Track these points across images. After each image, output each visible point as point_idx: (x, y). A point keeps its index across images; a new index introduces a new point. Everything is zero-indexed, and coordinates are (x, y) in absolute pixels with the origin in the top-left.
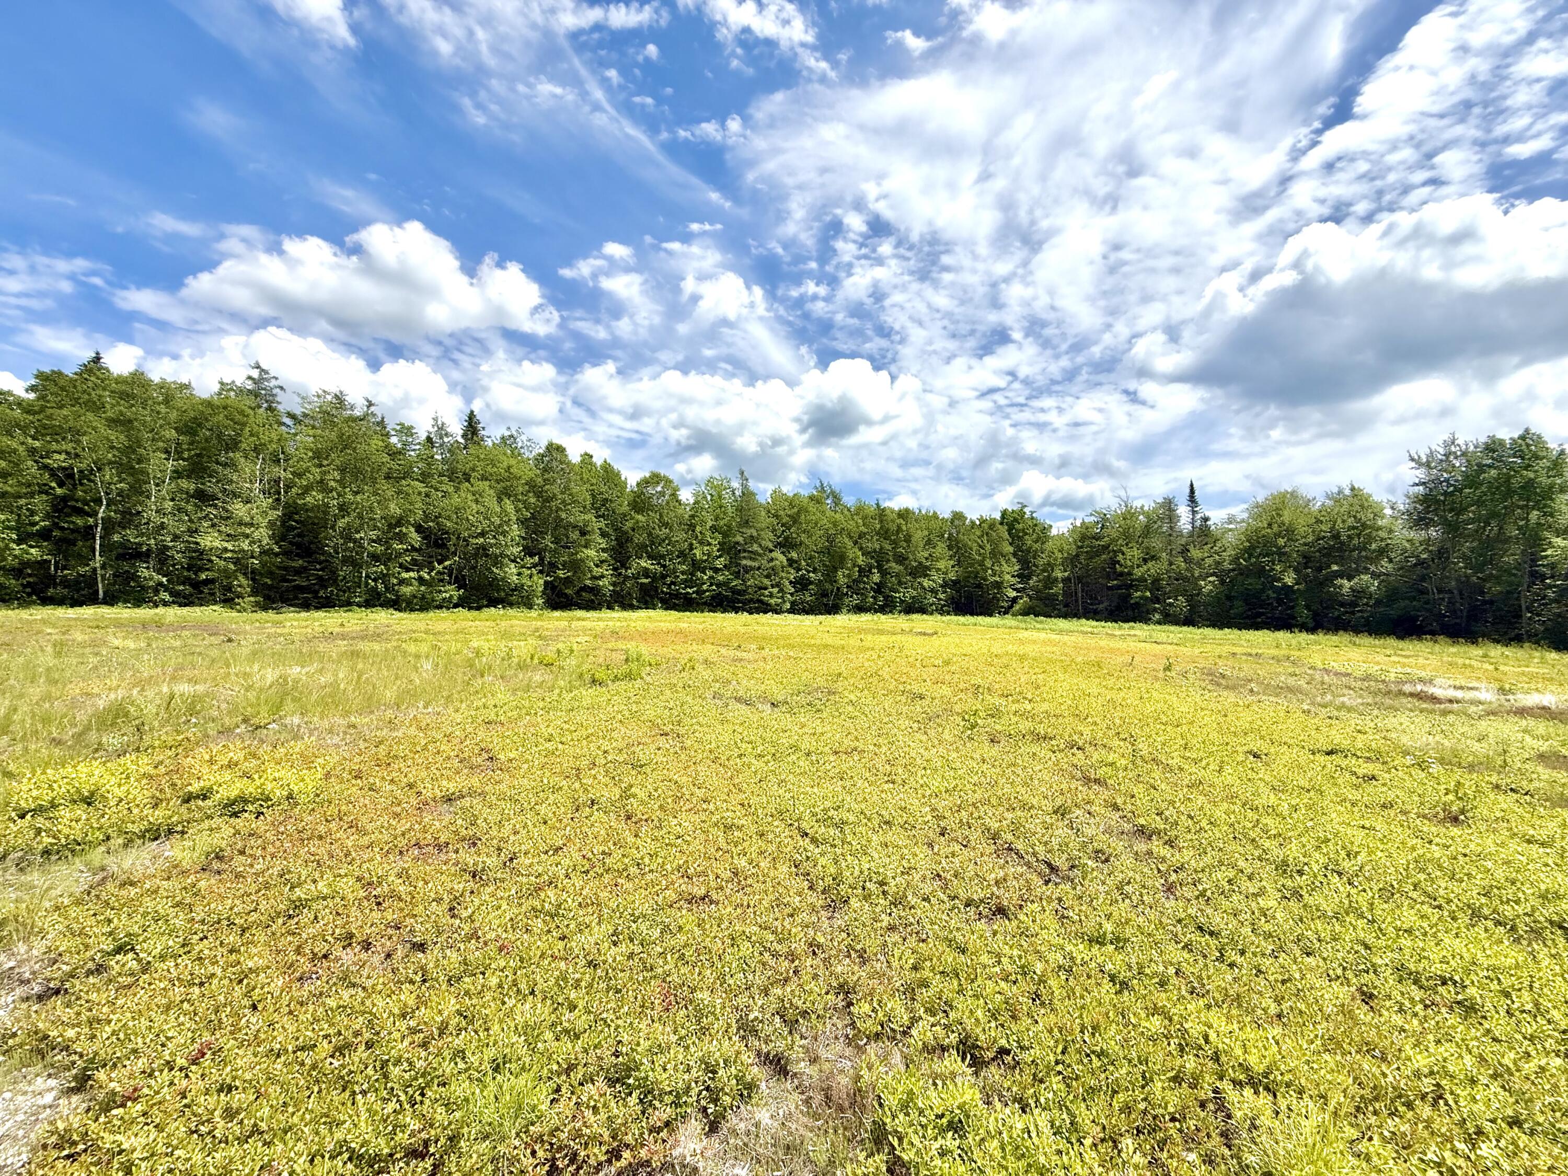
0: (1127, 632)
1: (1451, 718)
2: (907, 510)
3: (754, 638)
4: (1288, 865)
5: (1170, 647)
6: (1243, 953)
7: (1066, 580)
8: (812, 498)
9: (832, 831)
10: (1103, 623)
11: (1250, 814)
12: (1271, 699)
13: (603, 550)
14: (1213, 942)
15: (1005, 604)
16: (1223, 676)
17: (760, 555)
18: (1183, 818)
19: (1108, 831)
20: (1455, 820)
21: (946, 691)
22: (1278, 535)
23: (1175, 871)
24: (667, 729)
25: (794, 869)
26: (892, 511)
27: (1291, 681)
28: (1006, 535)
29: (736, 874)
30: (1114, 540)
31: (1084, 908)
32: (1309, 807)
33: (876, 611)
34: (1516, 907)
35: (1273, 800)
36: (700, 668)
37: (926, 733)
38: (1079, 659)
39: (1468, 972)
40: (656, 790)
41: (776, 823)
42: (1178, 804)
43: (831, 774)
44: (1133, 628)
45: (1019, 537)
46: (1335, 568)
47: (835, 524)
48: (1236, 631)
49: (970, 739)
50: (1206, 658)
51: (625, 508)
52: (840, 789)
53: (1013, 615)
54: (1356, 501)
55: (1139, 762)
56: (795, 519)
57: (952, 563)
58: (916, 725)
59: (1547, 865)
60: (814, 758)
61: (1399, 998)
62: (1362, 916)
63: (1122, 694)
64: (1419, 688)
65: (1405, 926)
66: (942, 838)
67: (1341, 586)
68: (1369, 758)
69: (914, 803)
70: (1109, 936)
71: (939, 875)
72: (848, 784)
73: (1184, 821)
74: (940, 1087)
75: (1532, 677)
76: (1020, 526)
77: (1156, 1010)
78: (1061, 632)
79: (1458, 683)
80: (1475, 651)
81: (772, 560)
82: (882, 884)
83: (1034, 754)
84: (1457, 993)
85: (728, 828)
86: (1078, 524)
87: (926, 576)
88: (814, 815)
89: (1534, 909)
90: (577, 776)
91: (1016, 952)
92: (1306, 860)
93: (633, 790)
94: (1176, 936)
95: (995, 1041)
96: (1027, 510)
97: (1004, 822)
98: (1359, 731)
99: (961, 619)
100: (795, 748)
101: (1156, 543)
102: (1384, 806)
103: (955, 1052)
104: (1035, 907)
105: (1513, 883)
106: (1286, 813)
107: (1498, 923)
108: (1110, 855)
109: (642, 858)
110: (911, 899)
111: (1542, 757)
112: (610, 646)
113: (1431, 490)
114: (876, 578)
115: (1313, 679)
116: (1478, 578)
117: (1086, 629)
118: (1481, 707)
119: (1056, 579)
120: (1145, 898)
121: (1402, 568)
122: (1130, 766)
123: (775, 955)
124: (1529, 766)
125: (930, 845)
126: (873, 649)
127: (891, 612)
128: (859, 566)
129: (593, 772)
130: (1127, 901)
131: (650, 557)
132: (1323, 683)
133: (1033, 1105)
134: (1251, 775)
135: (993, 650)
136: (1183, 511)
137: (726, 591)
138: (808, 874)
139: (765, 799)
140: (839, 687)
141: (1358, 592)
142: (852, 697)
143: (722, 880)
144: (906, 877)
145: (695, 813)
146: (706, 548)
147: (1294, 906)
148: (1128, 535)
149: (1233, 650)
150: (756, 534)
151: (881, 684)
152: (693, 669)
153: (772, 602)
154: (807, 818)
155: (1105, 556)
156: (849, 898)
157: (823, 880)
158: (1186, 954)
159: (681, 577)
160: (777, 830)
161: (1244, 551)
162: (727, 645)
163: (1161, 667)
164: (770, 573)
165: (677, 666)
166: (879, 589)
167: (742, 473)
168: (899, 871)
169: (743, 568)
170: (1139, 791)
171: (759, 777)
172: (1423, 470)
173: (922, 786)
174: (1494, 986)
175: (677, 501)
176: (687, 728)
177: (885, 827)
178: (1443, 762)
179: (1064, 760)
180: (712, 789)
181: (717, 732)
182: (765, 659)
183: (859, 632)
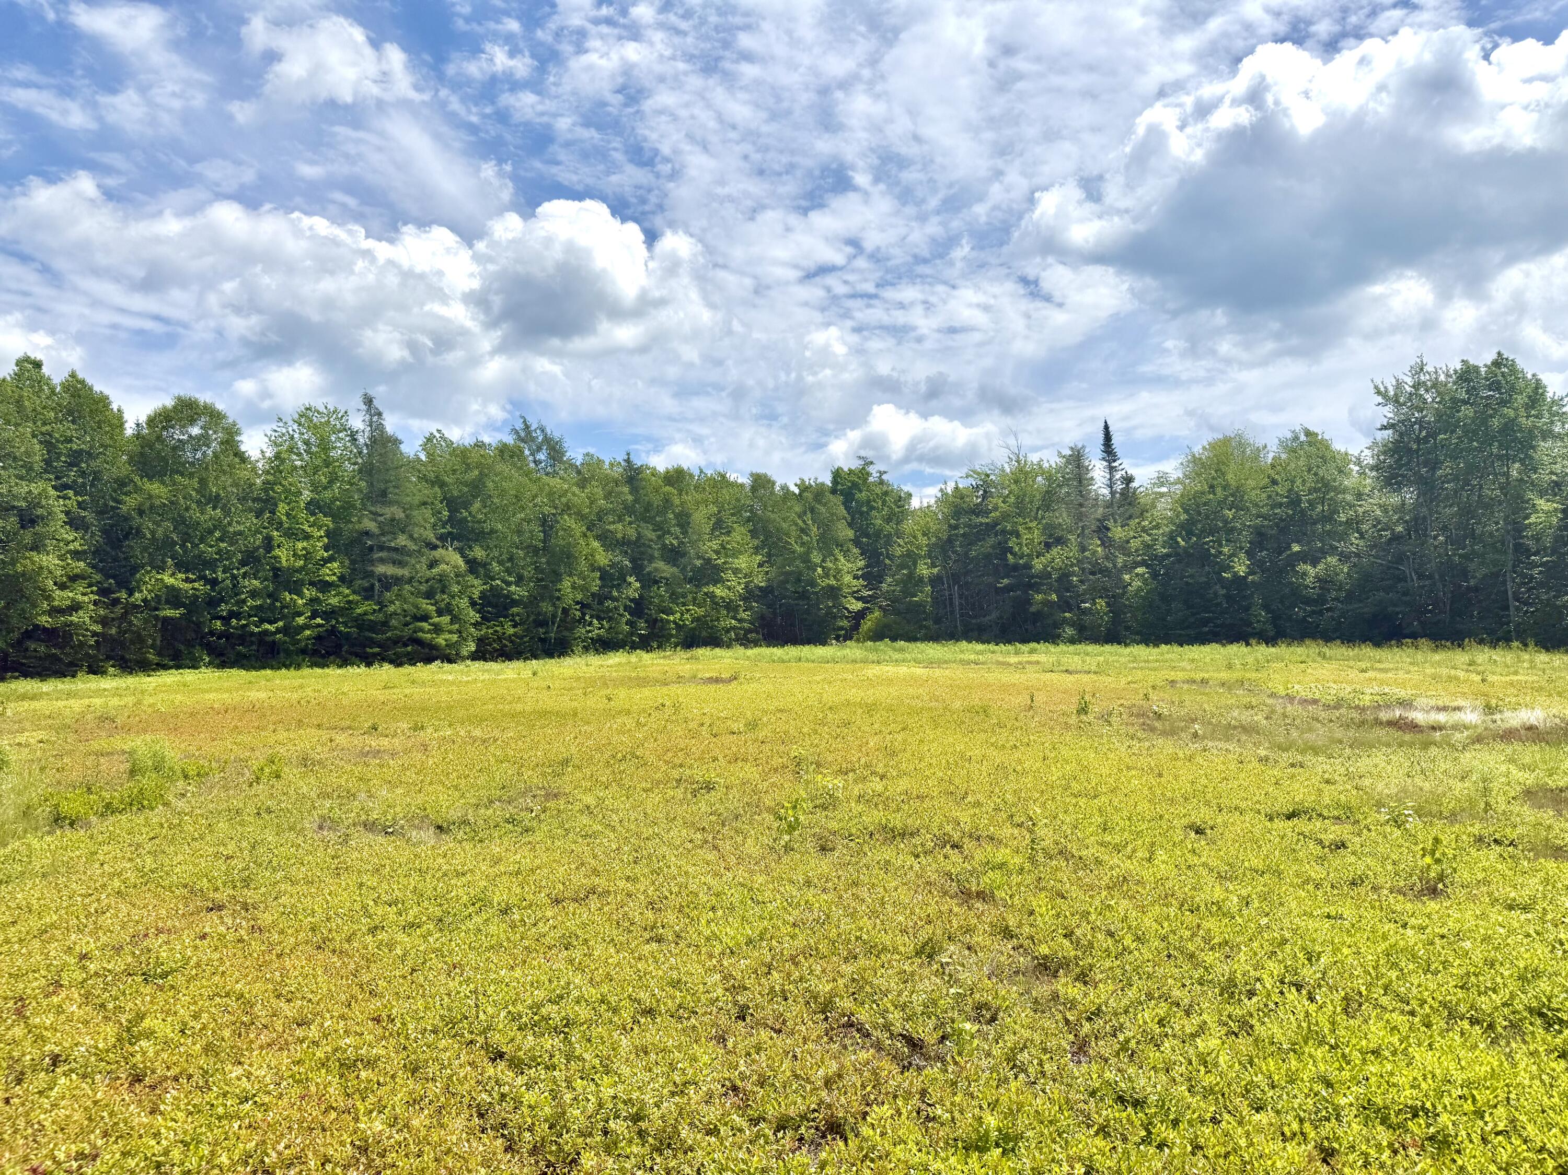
0: (1025, 658)
1: (1433, 751)
2: (680, 471)
3: (406, 710)
4: (1235, 986)
5: (1085, 678)
6: (1175, 1123)
7: (935, 581)
8: (503, 450)
9: (549, 1042)
10: (992, 647)
11: (1189, 918)
12: (1221, 745)
13: (76, 555)
14: (1138, 1118)
15: (845, 623)
16: (1159, 716)
17: (410, 554)
18: (1101, 936)
19: (996, 972)
20: (1433, 892)
21: (750, 772)
22: (1222, 503)
23: (1089, 1019)
24: (222, 896)
25: (477, 1121)
26: (656, 473)
27: (1246, 717)
28: (842, 511)
29: (364, 1150)
30: (1006, 516)
31: (957, 1099)
32: (1263, 897)
33: (634, 647)
34: (1494, 996)
35: (1218, 893)
36: (291, 773)
37: (715, 847)
38: (957, 704)
39: (1440, 1095)
40: (196, 1016)
41: (443, 1043)
42: (1093, 917)
43: (548, 940)
44: (1031, 652)
45: (862, 513)
46: (1296, 548)
47: (553, 497)
48: (1176, 648)
49: (788, 848)
50: (1136, 691)
51: (121, 466)
52: (561, 965)
53: (858, 640)
54: (1313, 450)
55: (1040, 857)
56: (477, 488)
57: (758, 558)
58: (700, 836)
59: (1528, 936)
60: (516, 917)
61: (1364, 1147)
62: (1322, 1042)
63: (1017, 755)
64: (1398, 713)
65: (1372, 1046)
66: (741, 1024)
67: (1305, 574)
68: (1338, 818)
69: (694, 970)
70: (993, 1136)
71: (735, 1088)
72: (577, 954)
73: (1101, 941)
75: (1521, 688)
76: (862, 496)
78: (931, 663)
79: (1440, 703)
80: (1461, 657)
81: (432, 564)
82: (637, 1118)
83: (888, 862)
84: (1428, 1126)
85: (347, 1066)
86: (949, 491)
87: (716, 581)
88: (514, 1017)
89: (1513, 996)
90: (19, 1013)
92: (1258, 974)
93: (147, 1023)
94: (1088, 1117)
96: (873, 470)
97: (841, 981)
98: (1328, 782)
99: (777, 652)
100: (481, 902)
101: (1062, 517)
102: (1353, 883)
104: (886, 1111)
105: (1492, 965)
106: (1234, 910)
107: (1473, 1022)
108: (998, 1009)
109: (166, 1153)
110: (686, 1135)
111: (1529, 794)
112: (95, 745)
113: (1401, 435)
114: (633, 587)
115: (1273, 712)
116: (1461, 556)
118: (1466, 733)
119: (921, 579)
120: (1047, 1066)
121: (1375, 546)
122: (1027, 866)
124: (1515, 808)
125: (721, 1040)
126: (628, 713)
127: (660, 646)
128: (601, 571)
129: (55, 1000)
130: (1022, 1076)
131: (181, 566)
132: (1285, 716)
134: (1192, 860)
135: (827, 699)
136: (1098, 472)
137: (345, 624)
138: (504, 1126)
139: (420, 1003)
140: (565, 783)
141: (1324, 582)
142: (590, 800)
143: (336, 1164)
144: (677, 1099)
145: (281, 1049)
146: (300, 545)
147: (1244, 1044)
148: (1021, 507)
149: (1172, 675)
150: (402, 515)
151: (641, 772)
152: (278, 777)
153: (441, 640)
154: (501, 1026)
155: (991, 541)
156: (578, 1154)
157: (530, 1129)
158: (1100, 1142)
159: (250, 602)
160: (445, 1056)
161: (1182, 526)
162: (350, 728)
163: (1074, 708)
164: (432, 587)
165: (243, 775)
166: (638, 608)
167: (369, 401)
168: (665, 1091)
169: (380, 580)
170: (1040, 902)
171: (410, 963)
172: (1390, 407)
173: (708, 939)
174: (1468, 1106)
175: (236, 455)
176: (263, 890)
177: (643, 1020)
178: (1419, 812)
179: (931, 867)
180: (315, 1000)
181: (326, 891)
182: (425, 747)
183: (605, 685)
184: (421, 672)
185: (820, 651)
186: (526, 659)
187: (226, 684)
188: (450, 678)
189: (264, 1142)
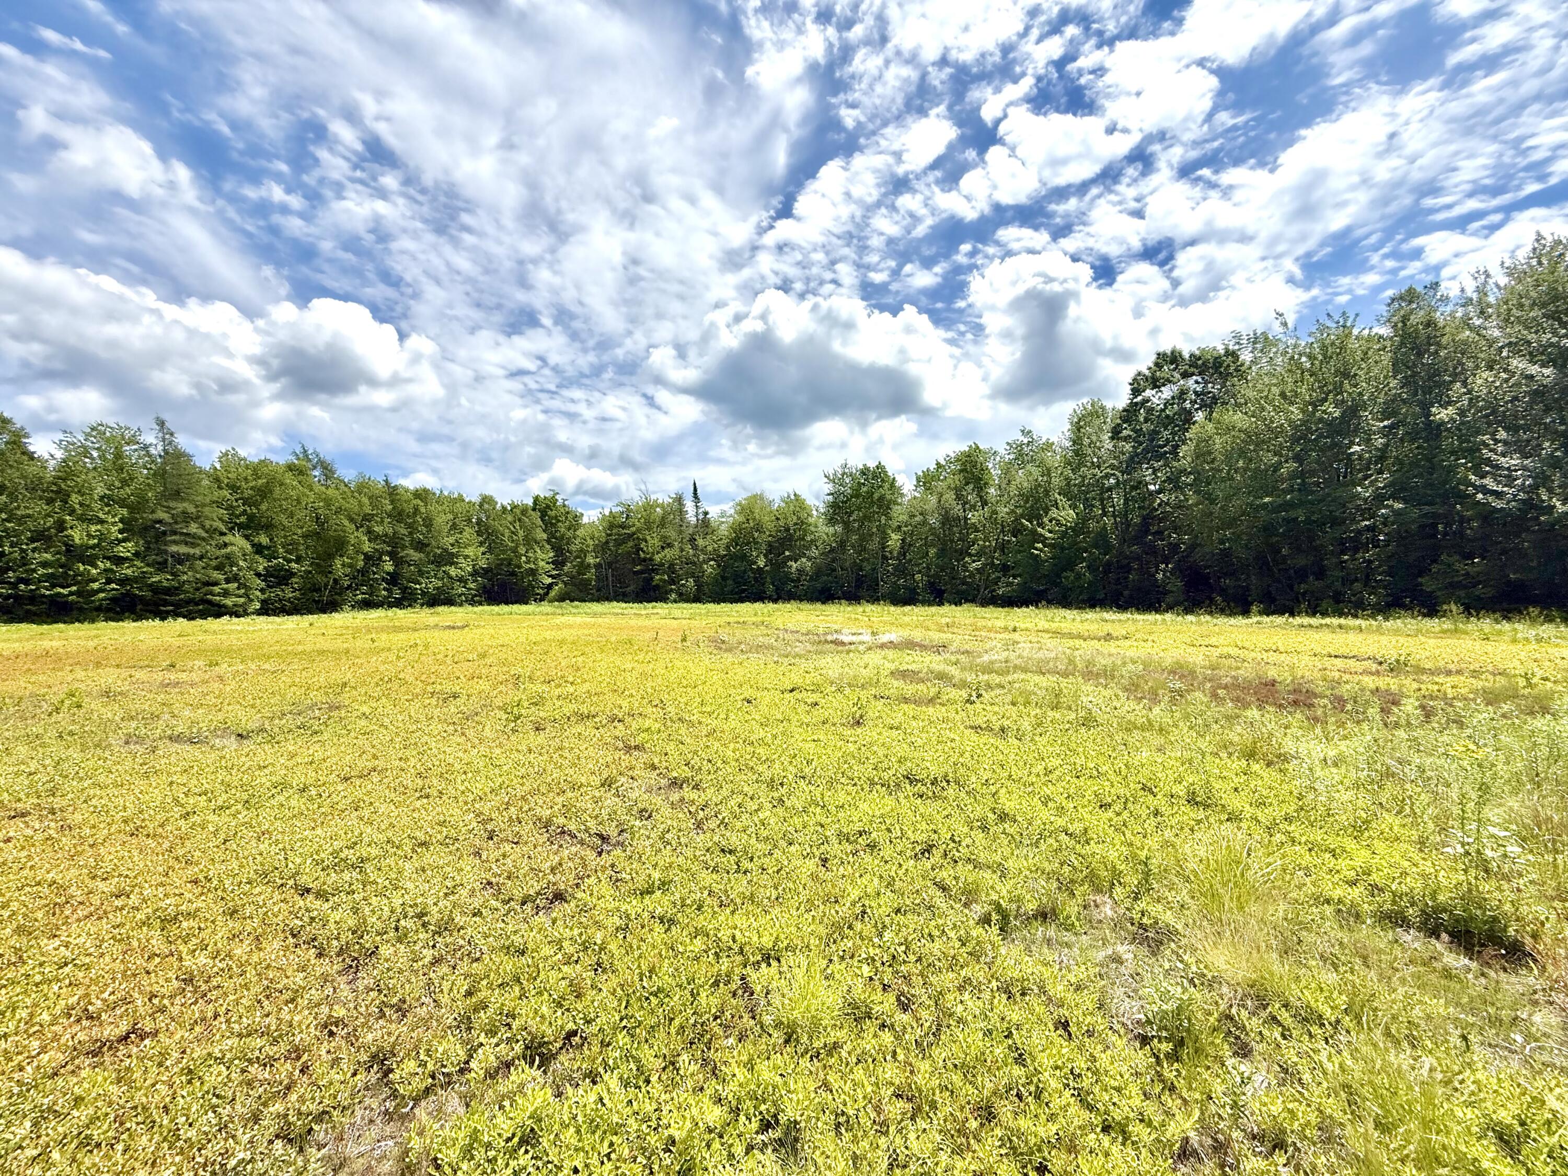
0: (651, 611)
1: (851, 655)
2: (426, 491)
3: (200, 652)
4: (774, 781)
5: (684, 622)
6: (751, 859)
7: (598, 566)
8: (290, 468)
9: (346, 876)
10: (631, 605)
11: (750, 749)
12: (755, 655)
14: (732, 858)
15: (541, 591)
16: (723, 642)
17: (203, 539)
18: (705, 763)
19: (649, 791)
20: (859, 724)
21: (484, 685)
22: (752, 529)
23: (702, 809)
24: (25, 805)
25: (291, 940)
26: (407, 491)
27: (766, 641)
28: (539, 522)
29: (188, 981)
30: (639, 530)
31: (634, 866)
32: (783, 734)
33: (391, 606)
34: (889, 772)
35: (762, 733)
37: (463, 734)
38: (613, 639)
39: (871, 823)
41: (258, 890)
42: (700, 753)
43: (340, 806)
44: (655, 607)
45: (552, 524)
46: (787, 553)
47: (328, 502)
48: (729, 605)
49: (514, 731)
50: (711, 628)
52: (354, 822)
53: (551, 601)
54: (797, 503)
55: (669, 723)
56: (265, 492)
57: (482, 549)
58: (451, 728)
59: (900, 741)
60: (314, 793)
61: (840, 855)
62: (818, 805)
63: (651, 666)
64: (835, 636)
65: (840, 803)
66: (491, 842)
67: (791, 567)
68: (813, 690)
69: (454, 812)
70: (657, 883)
71: (489, 883)
72: (366, 813)
73: (706, 766)
74: (508, 1108)
75: (885, 623)
76: (552, 513)
77: (697, 933)
78: (595, 615)
79: (853, 631)
80: (860, 609)
82: (421, 915)
83: (579, 734)
84: (867, 839)
85: (168, 921)
86: (607, 513)
87: (452, 564)
88: (319, 863)
89: (896, 771)
91: (576, 932)
92: (784, 774)
94: (706, 863)
95: (562, 1028)
96: (559, 497)
97: (556, 807)
98: (807, 672)
99: (496, 609)
100: (282, 786)
101: (672, 533)
102: (823, 723)
103: (523, 1062)
104: (592, 880)
105: (887, 757)
106: (770, 742)
107: (881, 785)
108: (652, 811)
110: (459, 920)
111: (893, 673)
113: (836, 499)
114: (389, 566)
115: (778, 637)
116: (860, 560)
117: (616, 611)
118: (864, 646)
119: (589, 565)
120: (682, 840)
121: (823, 554)
122: (663, 728)
123: (268, 1063)
124: (888, 681)
125: (478, 854)
126: (389, 649)
127: (410, 605)
128: (365, 554)
130: (668, 847)
132: (784, 639)
133: (602, 1072)
134: (747, 717)
135: (532, 638)
136: (689, 506)
137: (140, 589)
138: (314, 940)
139: (235, 864)
140: (345, 698)
141: (800, 571)
142: (365, 709)
143: (163, 997)
144: (451, 898)
145: (99, 918)
146: (93, 528)
147: (780, 811)
148: (648, 525)
149: (728, 619)
150: (194, 510)
151: (403, 689)
152: (79, 706)
153: (229, 602)
154: (307, 870)
155: (631, 544)
156: (377, 948)
157: (337, 939)
158: (714, 876)
159: (41, 571)
160: (260, 900)
161: (732, 540)
162: (148, 666)
163: (680, 638)
164: (221, 563)
165: (40, 707)
166: (393, 579)
167: (161, 423)
168: (441, 894)
169: (172, 556)
170: (671, 748)
171: (222, 836)
172: (831, 485)
173: (463, 792)
174: (884, 827)
175: (23, 453)
176: (70, 796)
177: (419, 850)
178: (850, 685)
179: (607, 734)
180: (132, 875)
181: (137, 791)
182: (221, 678)
183: (369, 631)
184: (211, 624)
185: (524, 608)
186: (302, 614)
187: (15, 636)
188: (239, 628)
189: (87, 995)
